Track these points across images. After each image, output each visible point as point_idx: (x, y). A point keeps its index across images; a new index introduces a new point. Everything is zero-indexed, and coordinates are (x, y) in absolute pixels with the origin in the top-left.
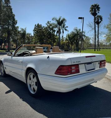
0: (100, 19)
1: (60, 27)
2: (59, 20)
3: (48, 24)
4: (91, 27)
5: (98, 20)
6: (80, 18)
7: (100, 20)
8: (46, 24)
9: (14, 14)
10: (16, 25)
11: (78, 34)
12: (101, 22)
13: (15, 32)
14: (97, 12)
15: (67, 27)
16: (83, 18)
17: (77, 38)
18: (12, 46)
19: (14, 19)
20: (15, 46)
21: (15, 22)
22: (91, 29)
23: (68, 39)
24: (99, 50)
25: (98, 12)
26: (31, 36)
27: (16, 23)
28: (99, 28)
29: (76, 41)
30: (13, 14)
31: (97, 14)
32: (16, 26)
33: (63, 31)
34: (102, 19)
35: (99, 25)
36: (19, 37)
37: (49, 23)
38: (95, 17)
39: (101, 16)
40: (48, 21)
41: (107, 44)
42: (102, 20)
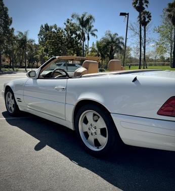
0: (148, 17)
1: (84, 29)
2: (83, 18)
3: (67, 24)
4: (133, 30)
5: (145, 19)
6: (122, 14)
7: (147, 20)
8: (65, 24)
9: (6, 8)
10: (10, 25)
11: (114, 42)
12: (148, 22)
13: (8, 38)
14: (144, 6)
15: (96, 30)
16: (128, 14)
17: (112, 47)
18: (4, 61)
19: (6, 16)
20: (7, 62)
21: (8, 21)
22: (133, 34)
23: (97, 49)
24: (145, 67)
25: (147, 6)
26: (33, 44)
27: (11, 22)
28: (146, 32)
29: (110, 53)
30: (5, 6)
31: (144, 8)
32: (10, 27)
33: (88, 37)
34: (151, 17)
35: (147, 27)
36: (15, 47)
37: (70, 22)
38: (140, 13)
39: (148, 12)
40: (68, 19)
41: (157, 58)
42: (150, 19)
